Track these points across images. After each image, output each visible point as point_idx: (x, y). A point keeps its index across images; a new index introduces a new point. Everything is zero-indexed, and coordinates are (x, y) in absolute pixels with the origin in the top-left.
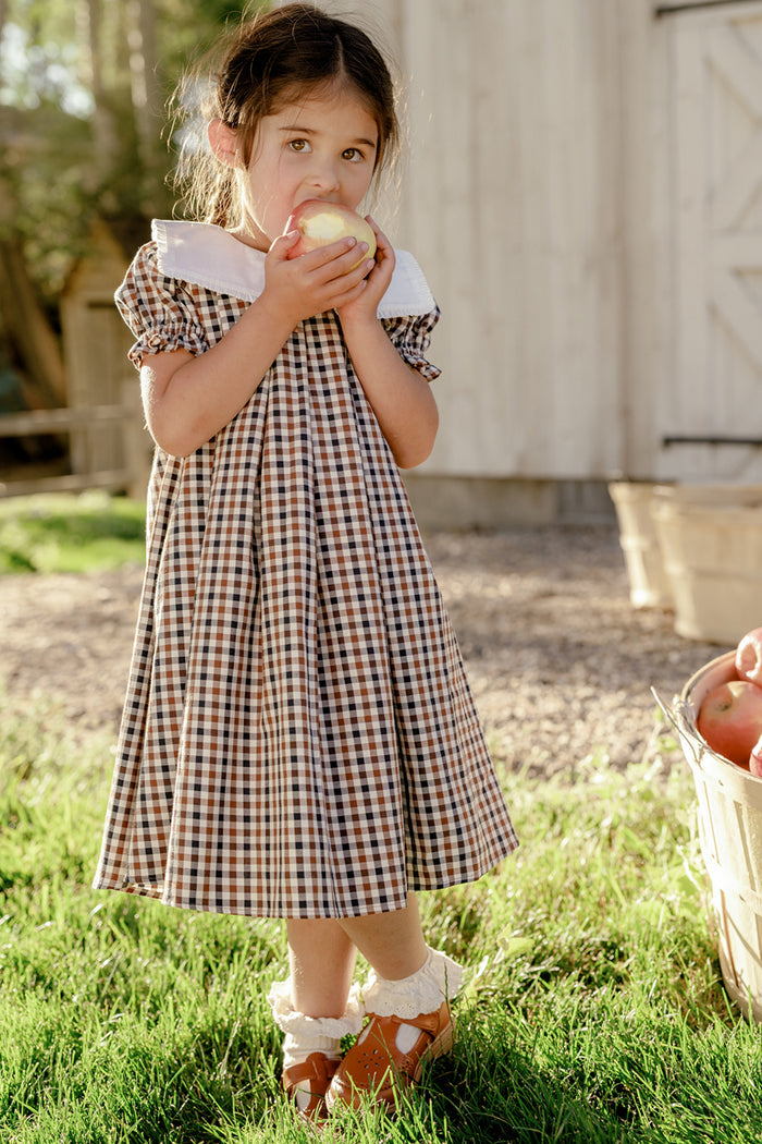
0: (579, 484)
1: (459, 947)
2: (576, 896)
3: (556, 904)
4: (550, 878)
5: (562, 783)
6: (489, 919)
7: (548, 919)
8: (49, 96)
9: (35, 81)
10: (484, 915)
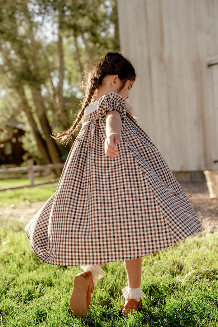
0: (195, 172)
1: (179, 272)
2: (205, 261)
3: (200, 263)
4: (199, 257)
5: (199, 237)
6: (186, 266)
7: (199, 266)
8: (73, 95)
9: (70, 91)
10: (184, 265)
